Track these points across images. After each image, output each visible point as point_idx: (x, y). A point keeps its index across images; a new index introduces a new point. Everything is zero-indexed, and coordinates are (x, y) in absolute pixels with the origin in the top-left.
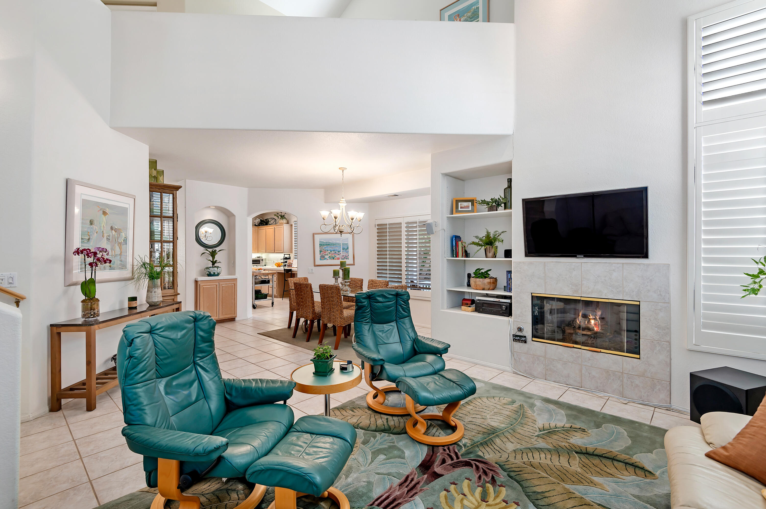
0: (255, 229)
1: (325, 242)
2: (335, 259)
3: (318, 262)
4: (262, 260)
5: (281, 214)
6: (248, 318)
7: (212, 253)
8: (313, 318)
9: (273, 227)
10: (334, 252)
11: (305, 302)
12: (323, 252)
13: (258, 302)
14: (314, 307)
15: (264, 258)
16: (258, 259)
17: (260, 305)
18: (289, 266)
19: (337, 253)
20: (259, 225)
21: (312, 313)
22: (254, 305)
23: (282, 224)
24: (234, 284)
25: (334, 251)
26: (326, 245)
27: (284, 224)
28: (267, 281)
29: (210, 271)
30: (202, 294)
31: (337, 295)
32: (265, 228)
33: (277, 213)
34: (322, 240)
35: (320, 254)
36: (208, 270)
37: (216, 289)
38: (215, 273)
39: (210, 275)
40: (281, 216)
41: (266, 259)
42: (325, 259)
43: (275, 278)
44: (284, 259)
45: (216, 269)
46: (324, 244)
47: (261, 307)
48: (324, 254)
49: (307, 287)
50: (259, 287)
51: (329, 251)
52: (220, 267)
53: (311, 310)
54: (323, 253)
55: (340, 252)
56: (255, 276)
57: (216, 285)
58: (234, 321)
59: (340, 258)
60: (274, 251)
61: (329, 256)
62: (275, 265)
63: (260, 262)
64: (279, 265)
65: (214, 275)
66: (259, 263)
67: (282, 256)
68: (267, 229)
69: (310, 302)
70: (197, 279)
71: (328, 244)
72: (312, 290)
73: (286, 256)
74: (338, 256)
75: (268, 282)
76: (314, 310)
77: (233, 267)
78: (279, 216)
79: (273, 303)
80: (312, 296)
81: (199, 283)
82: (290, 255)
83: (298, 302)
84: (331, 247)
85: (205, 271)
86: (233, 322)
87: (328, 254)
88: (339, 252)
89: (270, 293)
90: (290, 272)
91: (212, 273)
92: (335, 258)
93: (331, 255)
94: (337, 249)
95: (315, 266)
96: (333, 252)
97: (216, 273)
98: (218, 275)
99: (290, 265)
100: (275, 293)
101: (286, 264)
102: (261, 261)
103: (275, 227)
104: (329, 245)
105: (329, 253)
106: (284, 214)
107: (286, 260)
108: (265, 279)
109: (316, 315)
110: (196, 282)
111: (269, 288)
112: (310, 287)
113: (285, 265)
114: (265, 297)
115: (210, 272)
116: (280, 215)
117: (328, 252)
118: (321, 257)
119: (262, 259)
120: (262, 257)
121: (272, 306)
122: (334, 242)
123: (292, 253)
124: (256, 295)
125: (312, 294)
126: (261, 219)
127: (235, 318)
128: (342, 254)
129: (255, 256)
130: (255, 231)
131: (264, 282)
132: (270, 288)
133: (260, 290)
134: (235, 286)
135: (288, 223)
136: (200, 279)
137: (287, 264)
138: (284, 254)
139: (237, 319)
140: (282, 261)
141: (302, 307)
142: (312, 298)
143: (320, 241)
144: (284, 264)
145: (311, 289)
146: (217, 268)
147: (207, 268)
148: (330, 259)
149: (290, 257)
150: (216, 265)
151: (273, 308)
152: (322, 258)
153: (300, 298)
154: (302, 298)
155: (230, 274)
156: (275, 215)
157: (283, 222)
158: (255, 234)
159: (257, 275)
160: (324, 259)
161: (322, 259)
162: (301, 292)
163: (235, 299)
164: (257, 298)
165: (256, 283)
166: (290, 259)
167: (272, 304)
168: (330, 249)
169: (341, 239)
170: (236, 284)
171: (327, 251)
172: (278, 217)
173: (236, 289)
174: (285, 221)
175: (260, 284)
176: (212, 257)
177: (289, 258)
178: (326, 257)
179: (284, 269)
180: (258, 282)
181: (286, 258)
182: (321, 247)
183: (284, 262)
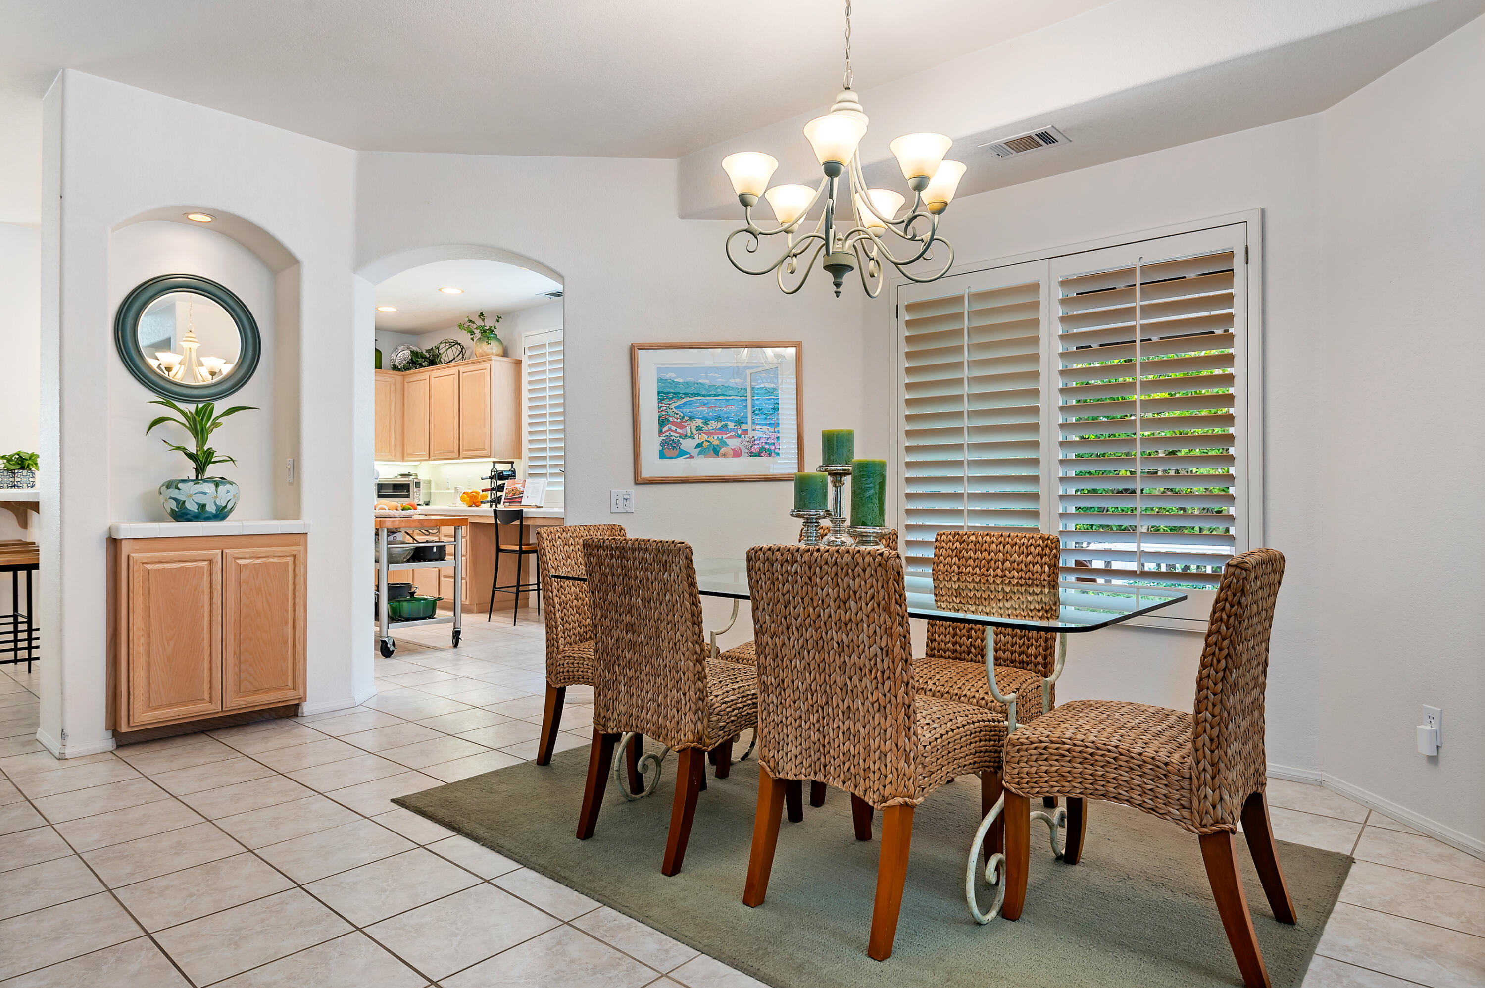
0: (392, 380)
1: (680, 380)
2: (724, 455)
3: (653, 466)
4: (418, 485)
5: (480, 323)
6: (359, 699)
7: (194, 420)
8: (700, 739)
9: (455, 371)
10: (720, 425)
11: (647, 650)
12: (674, 424)
13: (399, 632)
14: (702, 677)
15: (422, 477)
16: (404, 481)
17: (409, 639)
18: (511, 500)
19: (732, 430)
20: (406, 369)
21: (696, 712)
22: (384, 642)
23: (485, 358)
24: (295, 556)
25: (718, 419)
26: (686, 394)
27: (493, 357)
28: (435, 549)
29: (181, 498)
30: (138, 601)
31: (887, 609)
32: (426, 376)
33: (470, 321)
34: (670, 375)
35: (661, 433)
36: (174, 493)
37: (206, 579)
38: (204, 505)
39: (181, 515)
40: (484, 332)
41: (429, 482)
42: (682, 453)
43: (464, 542)
44: (491, 478)
45: (209, 488)
46: (677, 390)
47: (414, 649)
48: (675, 431)
49: (666, 567)
50: (404, 572)
51: (699, 422)
52: (231, 483)
53: (692, 693)
54: (674, 428)
55: (744, 427)
56: (391, 532)
57: (211, 561)
58: (297, 716)
59: (744, 450)
60: (459, 453)
61: (697, 441)
62: (462, 499)
63: (408, 491)
64: (474, 500)
65: (201, 515)
66: (408, 496)
67: (485, 468)
68: (432, 379)
69: (683, 648)
70: (118, 529)
71: (692, 390)
72: (693, 585)
73: (500, 467)
74: (734, 443)
75: (440, 554)
76: (703, 694)
77: (291, 484)
78: (476, 331)
79: (459, 632)
80: (693, 615)
81: (125, 549)
82: (512, 463)
83: (605, 649)
84: (705, 404)
85: (162, 499)
86: (290, 722)
87: (695, 432)
88: (739, 423)
89: (447, 594)
90: (517, 522)
91: (192, 507)
92: (723, 450)
93: (706, 437)
94: (733, 411)
95: (639, 481)
96: (713, 425)
97: (211, 508)
98: (221, 514)
99: (516, 497)
100: (463, 598)
101: (499, 494)
102: (412, 488)
103: (462, 369)
104: (698, 395)
105: (699, 429)
106: (492, 325)
107: (500, 482)
108: (427, 542)
109: (714, 718)
110: (114, 543)
111: (442, 579)
112: (683, 562)
113: (497, 500)
114: (427, 611)
115: (181, 504)
116: (477, 329)
117: (694, 424)
118: (663, 444)
119: (416, 480)
120: (416, 475)
121: (456, 645)
122: (720, 381)
123: (520, 457)
124: (395, 604)
125: (695, 603)
126: (414, 348)
127: (298, 705)
128: (751, 434)
129: (390, 471)
130: (393, 388)
131: (420, 555)
132: (445, 577)
133: (409, 586)
134: (298, 562)
135: (505, 354)
136: (128, 530)
137: (503, 494)
138: (494, 463)
139: (307, 708)
140: (487, 484)
141: (630, 673)
142: (694, 624)
143: (660, 380)
144: (495, 495)
145: (688, 576)
146: (212, 486)
147: (169, 485)
148: (700, 453)
149: (514, 472)
150: (211, 471)
151: (457, 654)
152: (670, 449)
153: (622, 626)
154: (630, 628)
155: (277, 515)
156: (461, 326)
157: (488, 351)
158: (393, 395)
159: (397, 525)
160: (676, 452)
161: (666, 452)
162: (628, 591)
163: (300, 624)
164: (396, 616)
165: (392, 559)
166: (515, 476)
167: (454, 637)
168: (702, 412)
169: (748, 372)
170: (301, 557)
171: (691, 418)
172: (472, 333)
173: (300, 580)
174: (493, 347)
175: (408, 561)
176: (196, 435)
177: (512, 475)
178: (688, 445)
179: (495, 511)
180: (400, 555)
181: (501, 476)
182: (666, 401)
183: (492, 489)
